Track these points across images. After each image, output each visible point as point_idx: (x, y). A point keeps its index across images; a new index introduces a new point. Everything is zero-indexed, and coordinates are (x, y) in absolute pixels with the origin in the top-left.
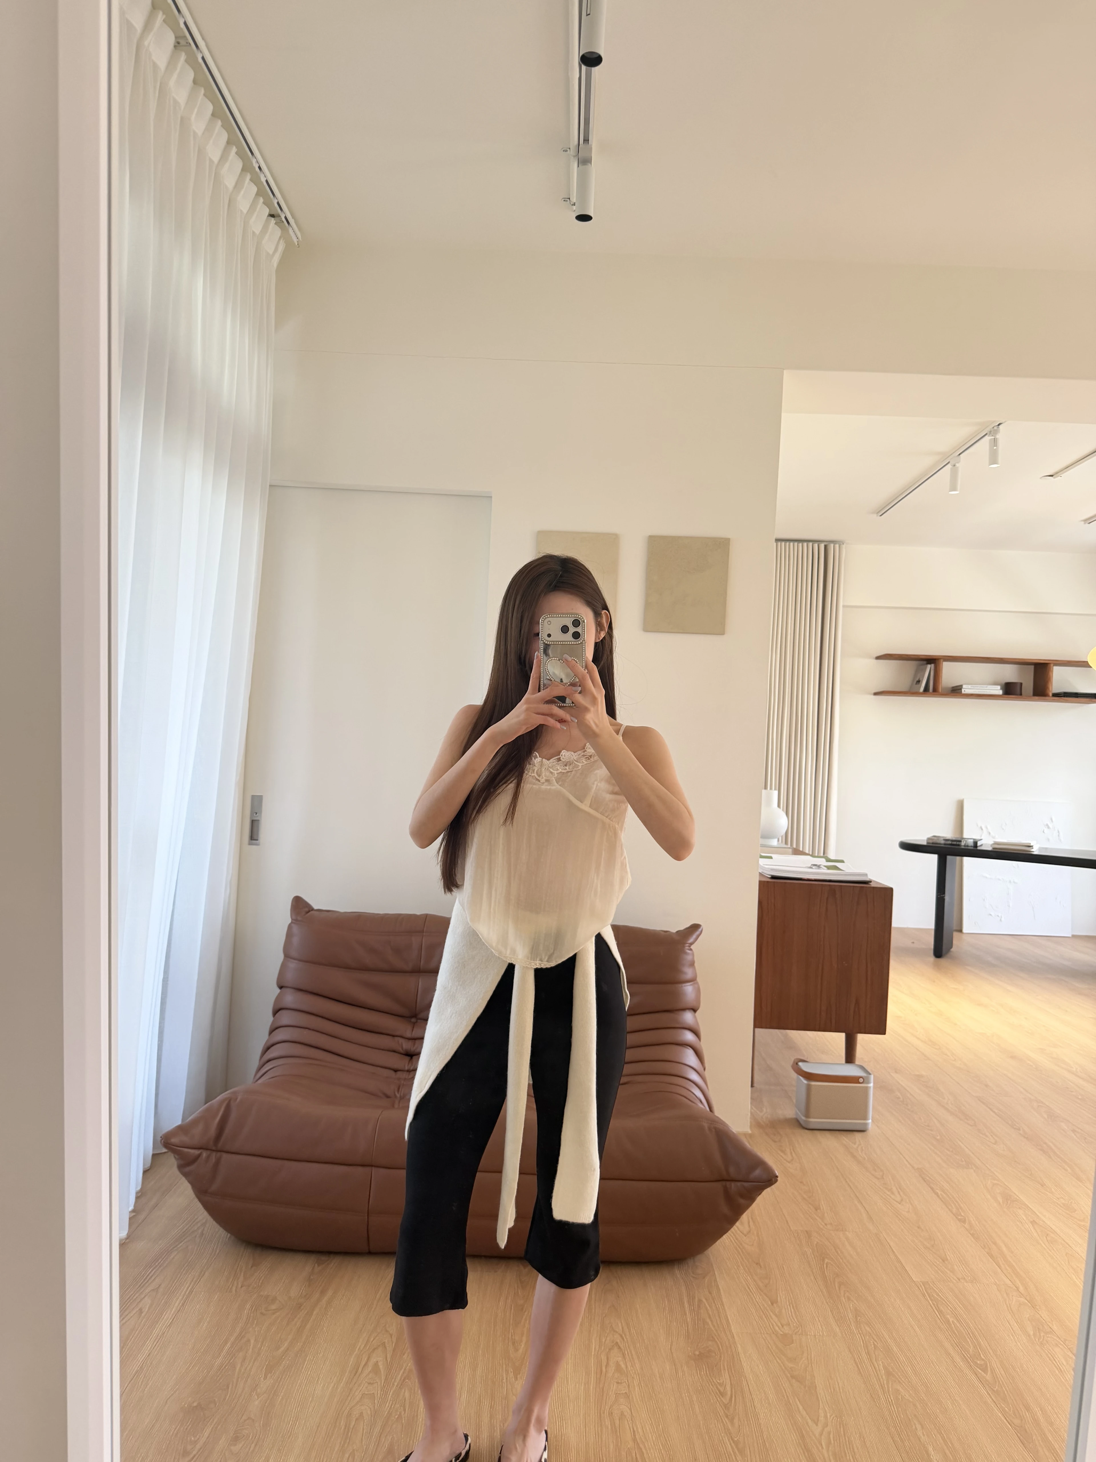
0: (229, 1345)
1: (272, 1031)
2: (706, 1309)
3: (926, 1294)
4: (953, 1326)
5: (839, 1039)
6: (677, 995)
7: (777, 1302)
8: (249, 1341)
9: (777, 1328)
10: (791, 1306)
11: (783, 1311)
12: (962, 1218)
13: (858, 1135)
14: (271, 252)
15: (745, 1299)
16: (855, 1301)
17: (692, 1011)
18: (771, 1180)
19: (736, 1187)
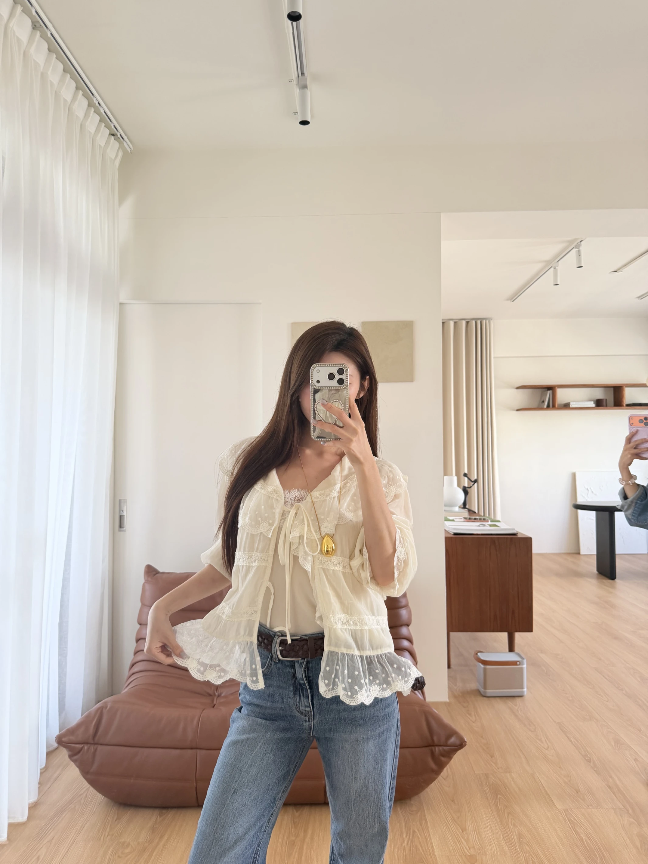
1: (135, 653)
2: (418, 837)
3: (566, 818)
4: (586, 843)
5: (504, 636)
6: (394, 617)
7: (466, 830)
9: (466, 851)
10: (475, 832)
11: (470, 837)
13: (518, 699)
14: (113, 158)
15: (445, 828)
16: (519, 827)
17: (407, 627)
18: (462, 745)
19: (439, 749)
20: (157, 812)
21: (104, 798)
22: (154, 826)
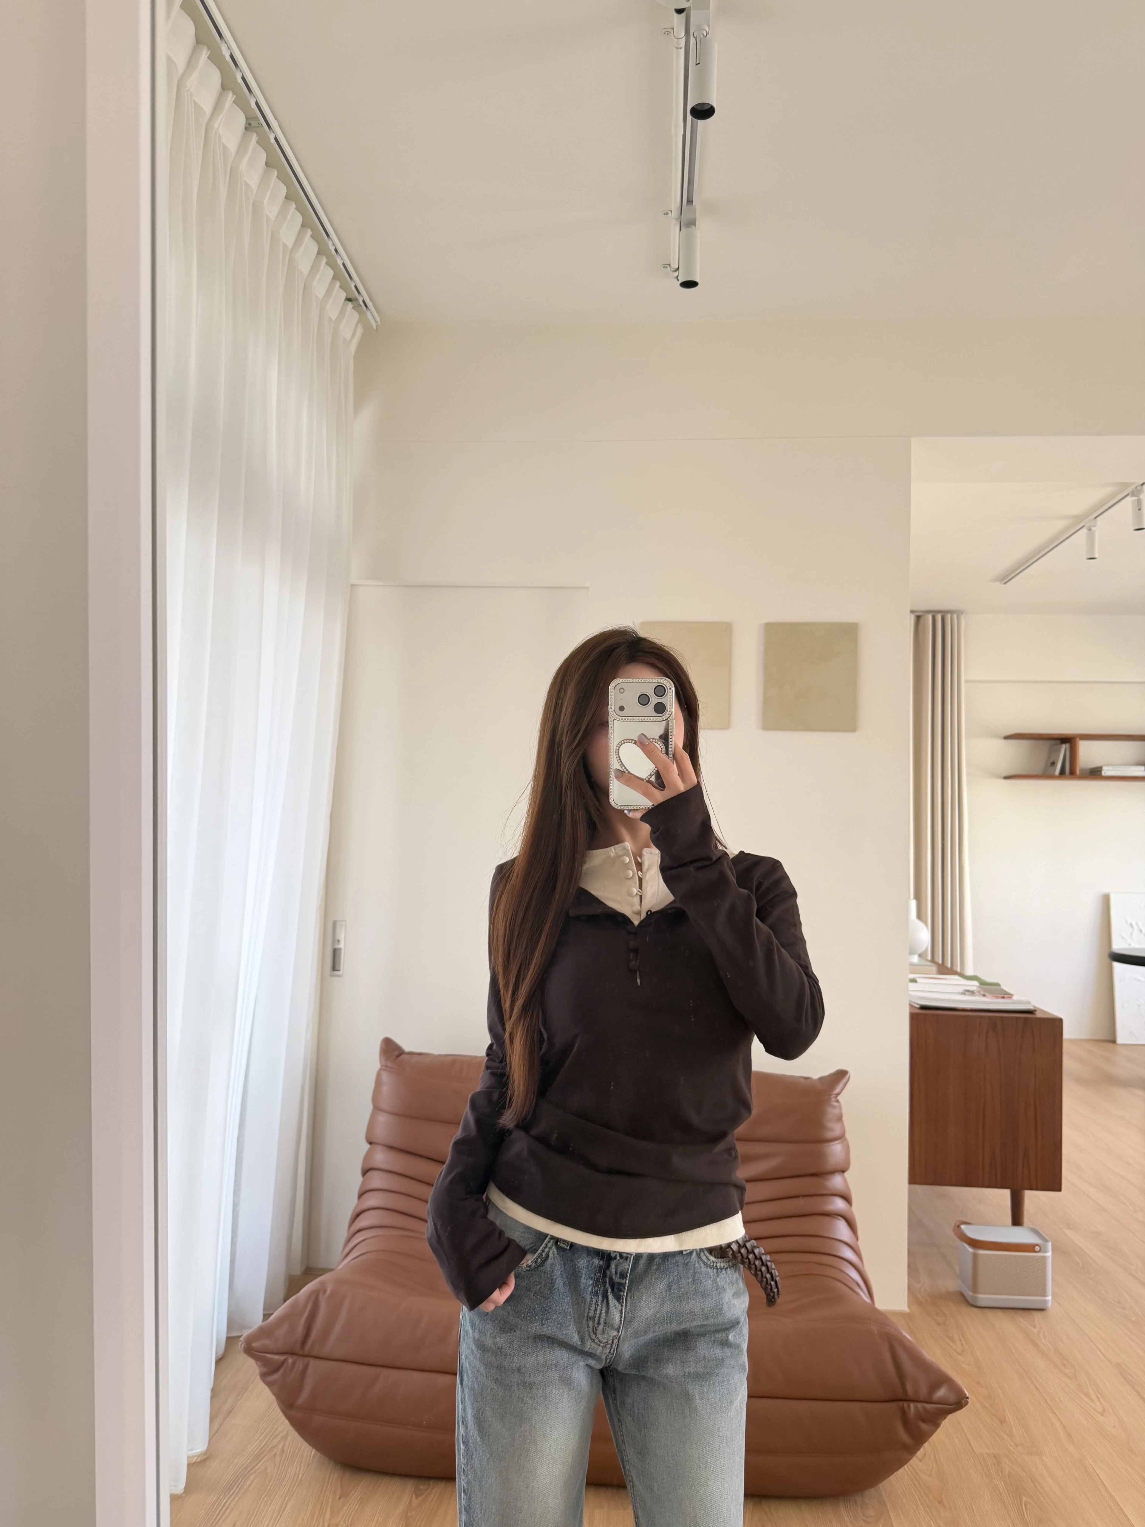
1: (361, 1195)
5: (1004, 1196)
6: (821, 1156)
13: (1037, 1315)
14: (348, 337)
17: (841, 1173)
18: (959, 1402)
19: (916, 1408)
20: (410, 1485)
21: (314, 1454)
22: (407, 1512)
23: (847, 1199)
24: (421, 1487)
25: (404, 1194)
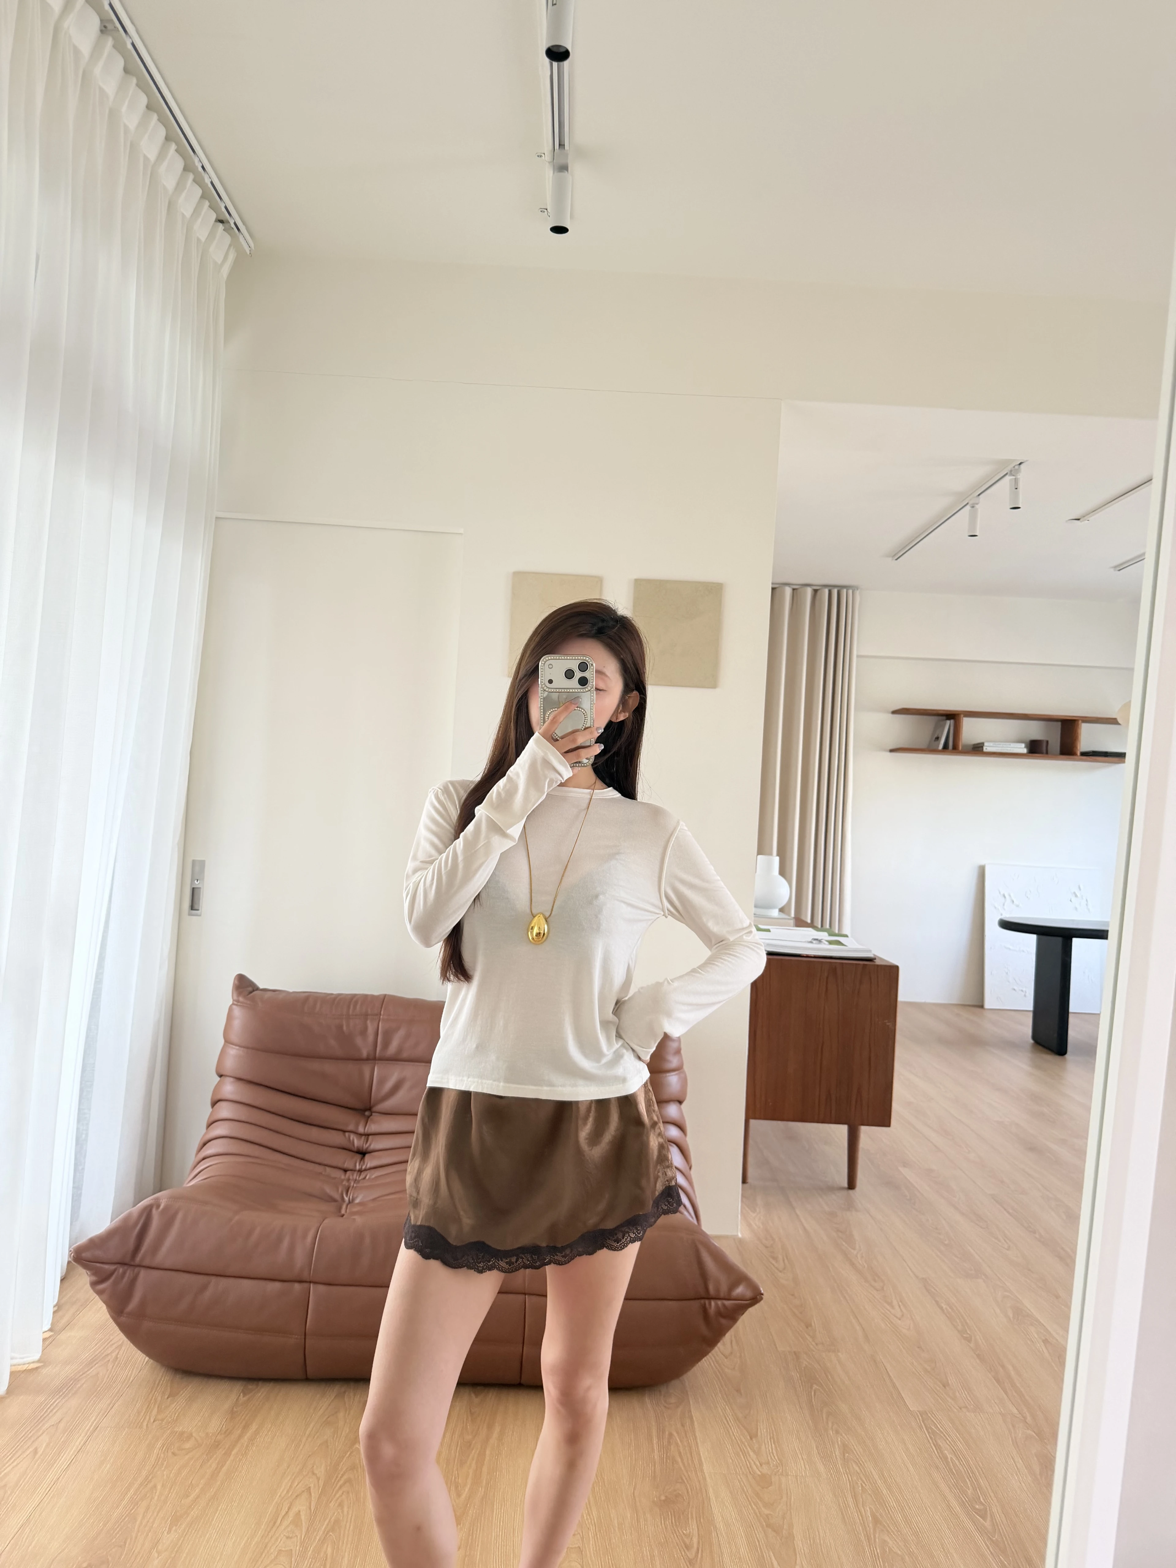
0: (132, 1491)
1: (210, 1124)
2: (677, 1444)
3: (924, 1427)
4: (951, 1464)
5: (841, 1131)
7: (756, 1436)
8: (155, 1486)
9: (755, 1467)
10: (772, 1440)
11: (763, 1447)
12: (968, 1336)
14: (219, 261)
15: (722, 1432)
16: (844, 1435)
17: (678, 1104)
18: (756, 1298)
19: (717, 1305)
20: (238, 1387)
21: (148, 1361)
22: (233, 1409)
23: (681, 1128)
24: (250, 1387)
25: (251, 1124)
